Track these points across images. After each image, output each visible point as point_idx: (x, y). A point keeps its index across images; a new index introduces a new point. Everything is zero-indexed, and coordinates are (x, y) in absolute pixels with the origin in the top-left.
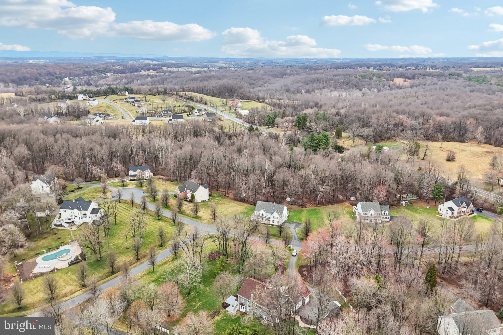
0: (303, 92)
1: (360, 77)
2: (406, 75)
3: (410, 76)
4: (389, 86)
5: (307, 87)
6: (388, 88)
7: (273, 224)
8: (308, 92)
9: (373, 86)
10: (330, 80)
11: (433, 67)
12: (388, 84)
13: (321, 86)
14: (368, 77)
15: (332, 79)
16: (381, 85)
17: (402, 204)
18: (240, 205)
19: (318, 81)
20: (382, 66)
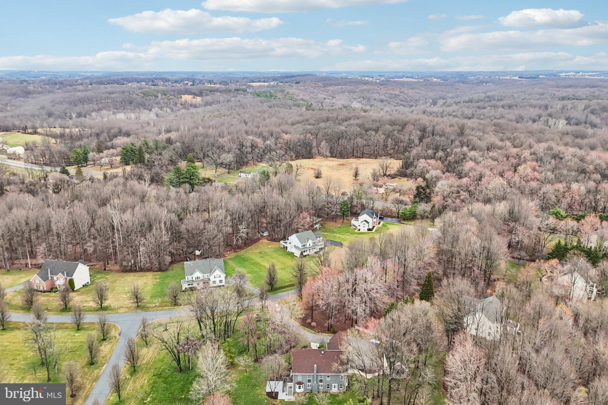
0: (74, 115)
1: (142, 95)
2: (192, 91)
3: (197, 92)
4: (181, 104)
5: (77, 109)
6: (181, 107)
7: (215, 285)
8: (79, 115)
9: (163, 105)
10: (105, 99)
11: (210, 82)
12: (179, 102)
13: (95, 107)
14: (152, 94)
15: (108, 98)
16: (172, 103)
17: (316, 228)
18: (142, 276)
19: (90, 100)
20: (155, 81)
